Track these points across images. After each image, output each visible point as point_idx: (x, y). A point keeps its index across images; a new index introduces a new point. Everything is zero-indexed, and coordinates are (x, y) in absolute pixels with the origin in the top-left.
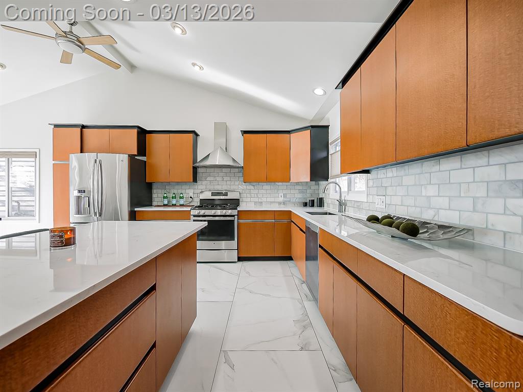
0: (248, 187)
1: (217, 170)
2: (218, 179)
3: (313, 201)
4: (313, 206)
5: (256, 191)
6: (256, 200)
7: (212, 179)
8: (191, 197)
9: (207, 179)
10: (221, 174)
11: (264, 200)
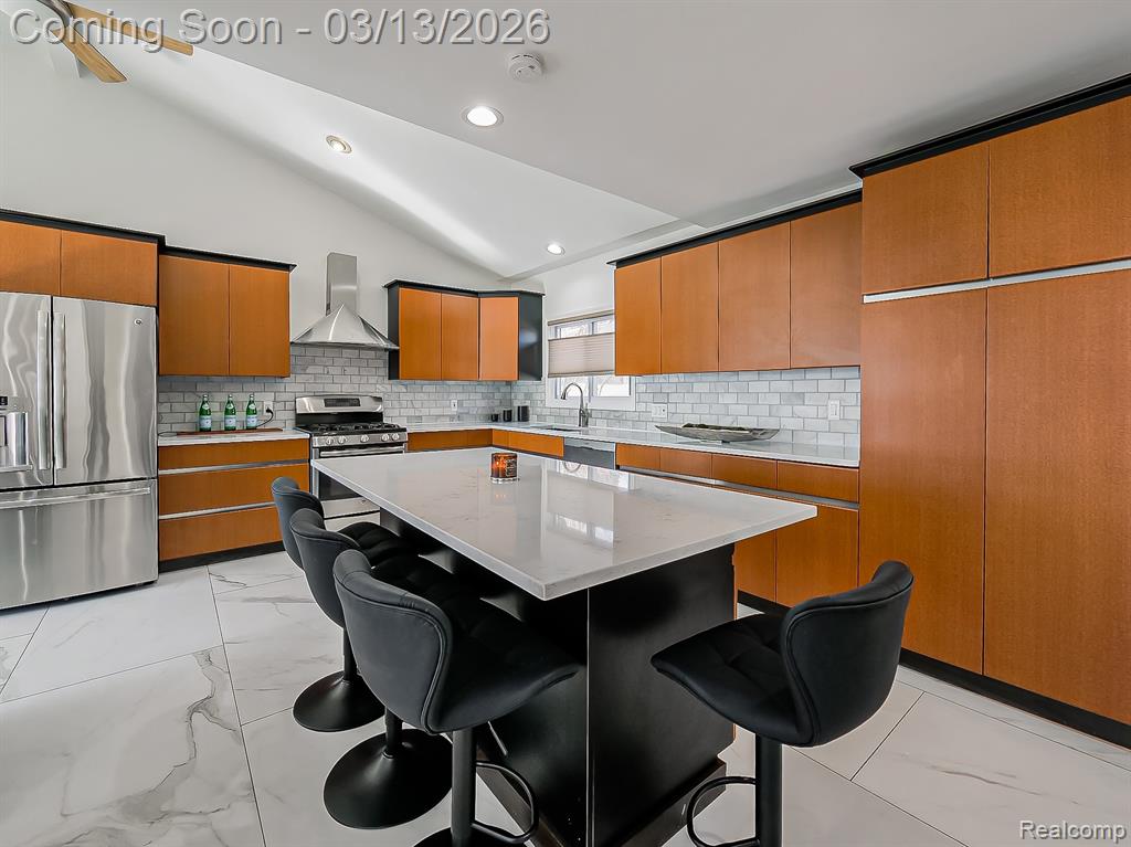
0: (395, 389)
1: (329, 352)
2: (331, 370)
3: (510, 412)
4: (510, 420)
5: (410, 396)
6: (411, 412)
7: (319, 370)
8: (268, 411)
9: (308, 371)
10: (339, 361)
11: (425, 412)
